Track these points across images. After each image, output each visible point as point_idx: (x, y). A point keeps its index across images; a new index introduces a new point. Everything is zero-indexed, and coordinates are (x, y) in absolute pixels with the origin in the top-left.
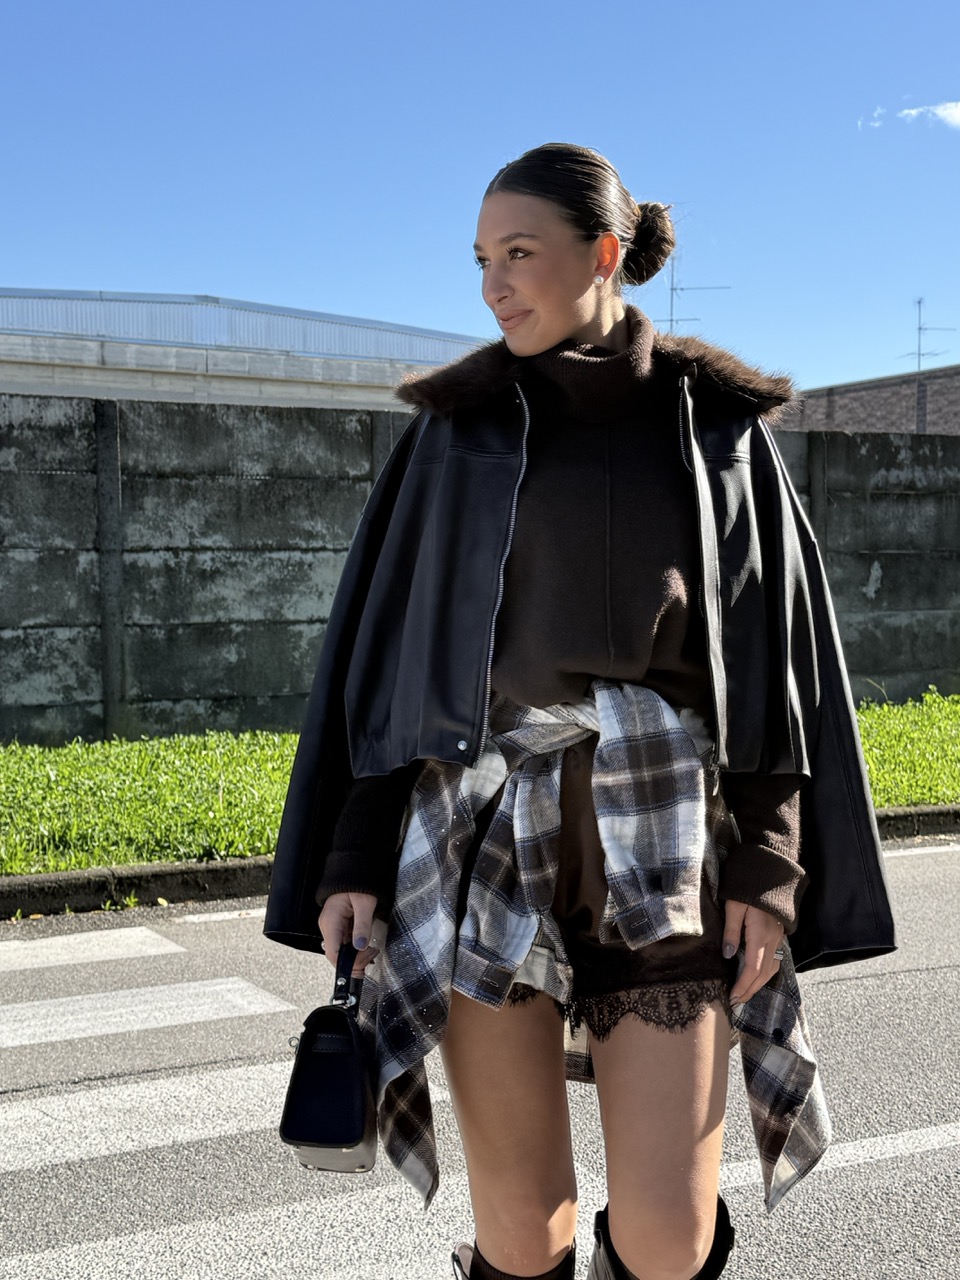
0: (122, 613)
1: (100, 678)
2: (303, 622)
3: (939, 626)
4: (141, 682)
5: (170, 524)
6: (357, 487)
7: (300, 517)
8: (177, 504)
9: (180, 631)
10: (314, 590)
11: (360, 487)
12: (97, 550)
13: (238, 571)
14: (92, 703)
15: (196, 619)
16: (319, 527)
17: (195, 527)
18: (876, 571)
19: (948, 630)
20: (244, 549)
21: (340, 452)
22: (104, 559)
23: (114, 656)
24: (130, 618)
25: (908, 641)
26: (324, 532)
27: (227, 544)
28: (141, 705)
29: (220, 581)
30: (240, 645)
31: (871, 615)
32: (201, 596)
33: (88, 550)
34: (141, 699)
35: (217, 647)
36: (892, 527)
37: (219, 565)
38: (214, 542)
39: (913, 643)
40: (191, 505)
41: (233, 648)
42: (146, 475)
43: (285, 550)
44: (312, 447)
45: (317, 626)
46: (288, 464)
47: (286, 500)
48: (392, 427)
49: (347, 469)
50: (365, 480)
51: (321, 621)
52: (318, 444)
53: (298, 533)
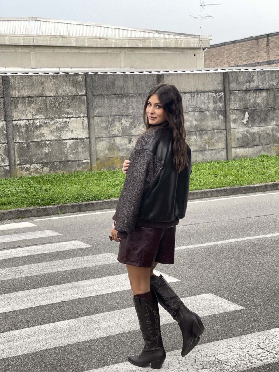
0: (13, 139)
1: (8, 159)
2: (68, 139)
3: (268, 132)
4: (20, 159)
5: (26, 112)
7: (65, 108)
8: (28, 106)
9: (31, 144)
10: (70, 129)
11: (83, 98)
12: (5, 121)
13: (47, 125)
14: (6, 166)
15: (35, 140)
16: (71, 111)
17: (34, 113)
18: (247, 115)
19: (271, 132)
20: (48, 118)
21: (76, 88)
22: (7, 124)
23: (12, 152)
24: (16, 140)
25: (258, 137)
26: (73, 112)
27: (43, 117)
28: (21, 166)
29: (42, 128)
30: (49, 147)
31: (245, 129)
32: (36, 133)
33: (2, 121)
34: (20, 164)
35: (42, 148)
36: (252, 101)
37: (41, 124)
38: (40, 117)
39: (259, 137)
40: (32, 106)
41: (47, 148)
42: (19, 97)
43: (61, 118)
44: (68, 86)
45: (72, 140)
46: (61, 92)
47: (61, 103)
48: (92, 79)
49: (79, 93)
50: (84, 96)
51: (73, 139)
52: (70, 86)
53: (65, 113)
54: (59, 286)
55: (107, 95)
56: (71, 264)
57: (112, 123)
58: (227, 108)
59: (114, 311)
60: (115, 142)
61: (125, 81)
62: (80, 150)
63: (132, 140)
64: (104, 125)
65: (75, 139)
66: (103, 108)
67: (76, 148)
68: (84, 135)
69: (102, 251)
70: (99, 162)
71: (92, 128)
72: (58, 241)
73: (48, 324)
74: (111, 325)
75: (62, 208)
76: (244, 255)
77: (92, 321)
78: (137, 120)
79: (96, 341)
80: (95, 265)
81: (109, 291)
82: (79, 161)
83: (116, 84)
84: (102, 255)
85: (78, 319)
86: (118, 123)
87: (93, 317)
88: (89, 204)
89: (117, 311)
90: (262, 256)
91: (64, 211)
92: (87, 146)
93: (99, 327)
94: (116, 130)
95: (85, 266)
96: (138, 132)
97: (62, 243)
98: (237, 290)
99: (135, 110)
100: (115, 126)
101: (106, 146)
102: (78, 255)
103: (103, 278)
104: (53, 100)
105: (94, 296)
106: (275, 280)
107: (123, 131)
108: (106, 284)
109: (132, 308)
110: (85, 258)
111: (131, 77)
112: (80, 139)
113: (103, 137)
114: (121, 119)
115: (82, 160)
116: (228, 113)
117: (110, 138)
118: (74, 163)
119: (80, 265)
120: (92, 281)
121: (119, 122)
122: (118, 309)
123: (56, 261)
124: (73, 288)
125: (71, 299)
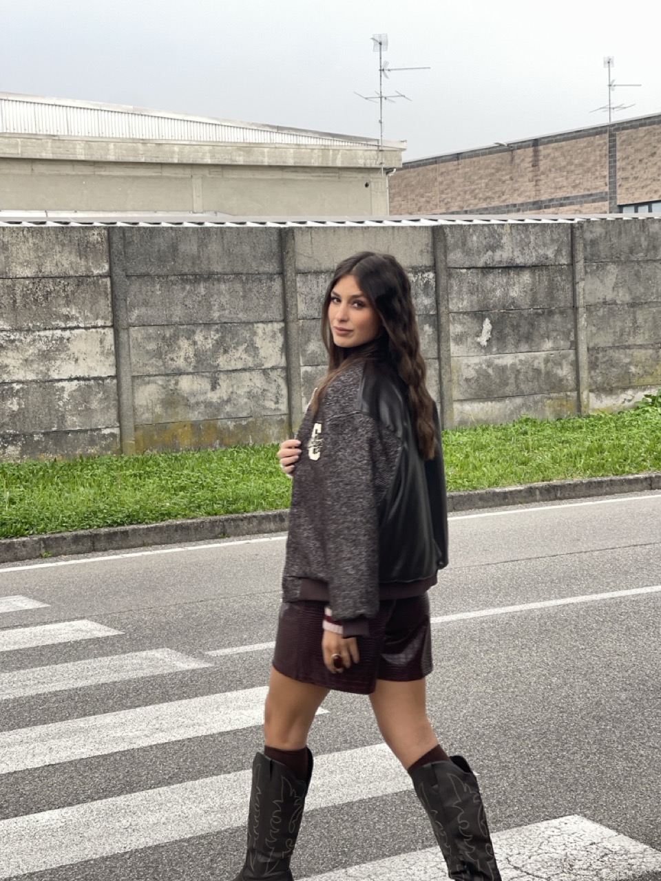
2: (65, 380)
3: (536, 365)
6: (100, 282)
7: (59, 305)
10: (72, 356)
11: (102, 282)
13: (16, 346)
16: (73, 312)
18: (487, 325)
19: (542, 366)
20: (20, 330)
21: (86, 258)
25: (513, 376)
26: (78, 315)
27: (7, 327)
29: (3, 353)
30: (20, 398)
31: (484, 357)
35: (4, 401)
36: (498, 293)
37: (2, 342)
39: (516, 378)
41: (15, 400)
43: (49, 329)
44: (66, 255)
45: (76, 382)
46: (49, 268)
47: (49, 293)
48: (124, 238)
49: (92, 269)
50: (106, 277)
51: (78, 379)
52: (70, 253)
53: (59, 317)
54: (40, 729)
55: (159, 276)
56: (71, 676)
57: (171, 342)
58: (442, 309)
59: (172, 787)
60: (178, 387)
61: (202, 244)
62: (95, 405)
63: (220, 381)
64: (152, 346)
65: (84, 379)
66: (151, 306)
67: (86, 401)
68: (105, 369)
69: (145, 643)
70: (140, 433)
71: (124, 352)
72: (39, 620)
73: (14, 819)
74: (163, 820)
75: (51, 543)
76: (478, 650)
77: (118, 809)
78: (230, 336)
79: (127, 856)
80: (127, 678)
81: (161, 738)
82: (91, 430)
83: (183, 250)
84: (144, 654)
85: (85, 806)
86: (186, 341)
87: (121, 800)
88: (115, 533)
89: (178, 785)
90: (519, 652)
91: (54, 551)
92: (113, 396)
93: (137, 825)
94: (182, 360)
95: (103, 680)
96: (233, 362)
97: (48, 627)
98: (460, 733)
99: (227, 312)
100: (179, 348)
101: (157, 396)
102: (88, 655)
103: (148, 708)
104: (31, 286)
105: (124, 751)
106: (549, 708)
107: (198, 362)
108: (154, 722)
109: (215, 777)
110: (106, 660)
111: (216, 234)
112: (95, 379)
113: (149, 376)
114: (194, 332)
115: (100, 429)
116: (443, 320)
117: (167, 378)
118: (81, 436)
119: (93, 678)
120: (121, 715)
121: (188, 339)
122: (181, 782)
123: (34, 669)
124: (75, 732)
125: (68, 759)
